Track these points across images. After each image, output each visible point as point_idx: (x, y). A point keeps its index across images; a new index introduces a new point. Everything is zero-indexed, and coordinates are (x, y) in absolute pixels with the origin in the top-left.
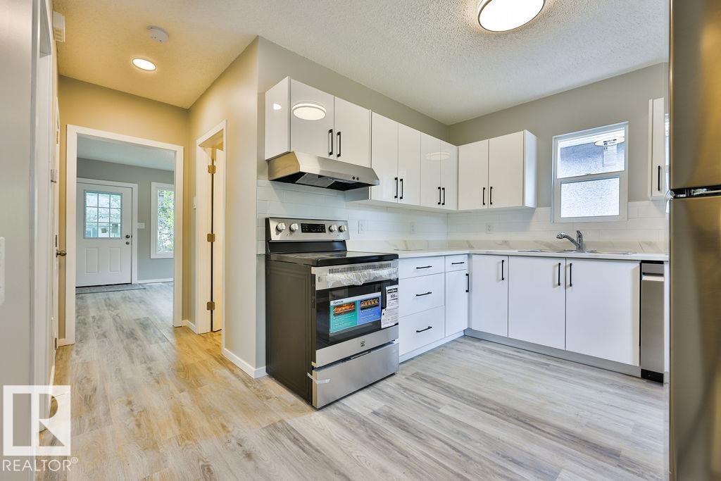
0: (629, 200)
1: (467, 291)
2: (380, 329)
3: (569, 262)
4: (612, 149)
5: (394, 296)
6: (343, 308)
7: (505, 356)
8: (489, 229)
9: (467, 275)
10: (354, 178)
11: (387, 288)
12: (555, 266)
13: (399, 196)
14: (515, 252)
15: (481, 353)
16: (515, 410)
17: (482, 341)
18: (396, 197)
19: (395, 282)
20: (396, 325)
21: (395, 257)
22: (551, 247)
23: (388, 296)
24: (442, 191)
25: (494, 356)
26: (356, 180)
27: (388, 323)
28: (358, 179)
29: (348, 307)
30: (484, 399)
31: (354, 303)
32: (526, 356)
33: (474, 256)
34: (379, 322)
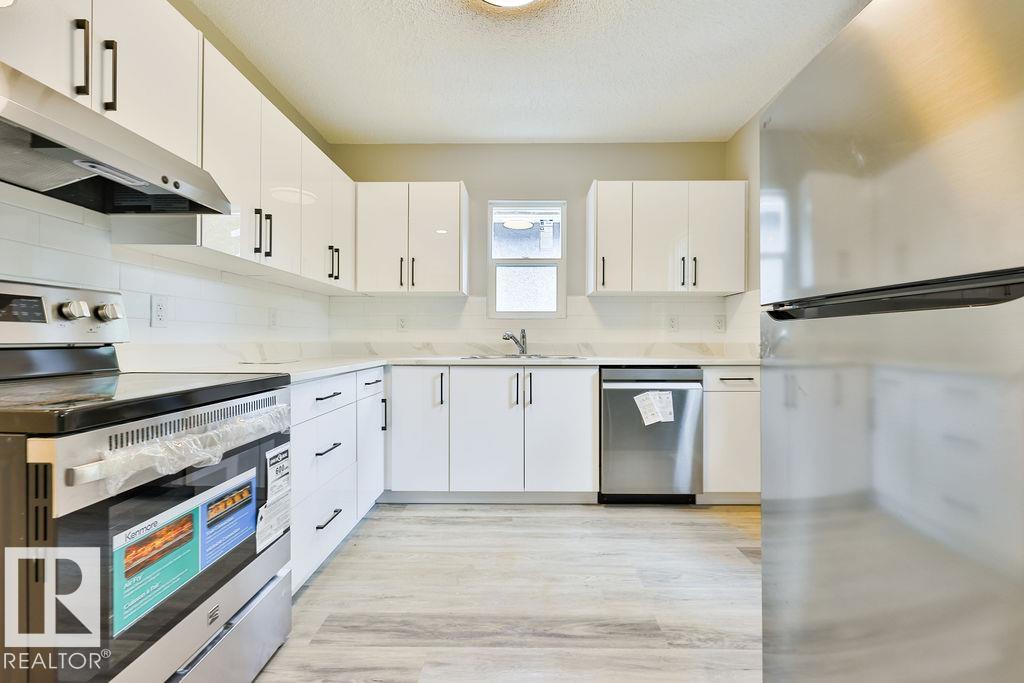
0: (569, 293)
1: (384, 429)
2: (255, 556)
3: (528, 371)
4: (548, 231)
5: (282, 468)
6: (158, 543)
7: (454, 523)
8: (402, 325)
9: (384, 401)
10: (165, 180)
11: (269, 455)
12: (511, 379)
13: (265, 248)
14: (457, 360)
15: (419, 528)
16: (524, 618)
17: (409, 506)
18: (258, 250)
19: (281, 438)
20: (285, 532)
21: (282, 381)
22: (487, 351)
23: (271, 472)
24: (336, 254)
25: (441, 529)
26: (170, 188)
27: (270, 534)
28: (176, 185)
29: (172, 534)
30: (473, 619)
31: (189, 518)
32: (477, 513)
33: (394, 369)
34: (252, 541)
